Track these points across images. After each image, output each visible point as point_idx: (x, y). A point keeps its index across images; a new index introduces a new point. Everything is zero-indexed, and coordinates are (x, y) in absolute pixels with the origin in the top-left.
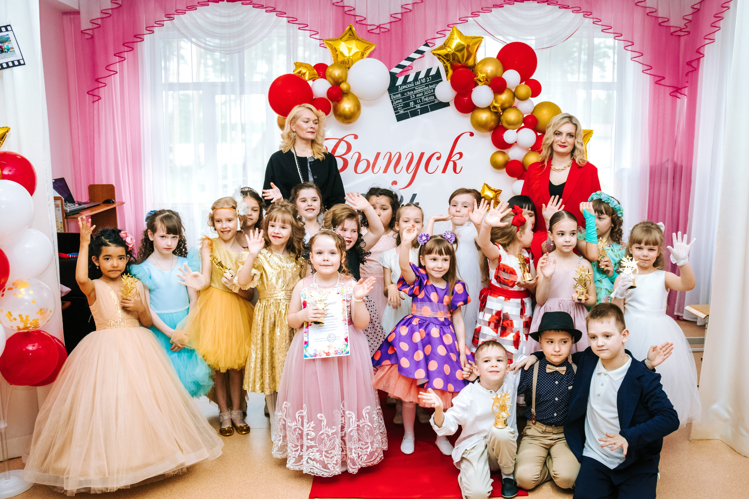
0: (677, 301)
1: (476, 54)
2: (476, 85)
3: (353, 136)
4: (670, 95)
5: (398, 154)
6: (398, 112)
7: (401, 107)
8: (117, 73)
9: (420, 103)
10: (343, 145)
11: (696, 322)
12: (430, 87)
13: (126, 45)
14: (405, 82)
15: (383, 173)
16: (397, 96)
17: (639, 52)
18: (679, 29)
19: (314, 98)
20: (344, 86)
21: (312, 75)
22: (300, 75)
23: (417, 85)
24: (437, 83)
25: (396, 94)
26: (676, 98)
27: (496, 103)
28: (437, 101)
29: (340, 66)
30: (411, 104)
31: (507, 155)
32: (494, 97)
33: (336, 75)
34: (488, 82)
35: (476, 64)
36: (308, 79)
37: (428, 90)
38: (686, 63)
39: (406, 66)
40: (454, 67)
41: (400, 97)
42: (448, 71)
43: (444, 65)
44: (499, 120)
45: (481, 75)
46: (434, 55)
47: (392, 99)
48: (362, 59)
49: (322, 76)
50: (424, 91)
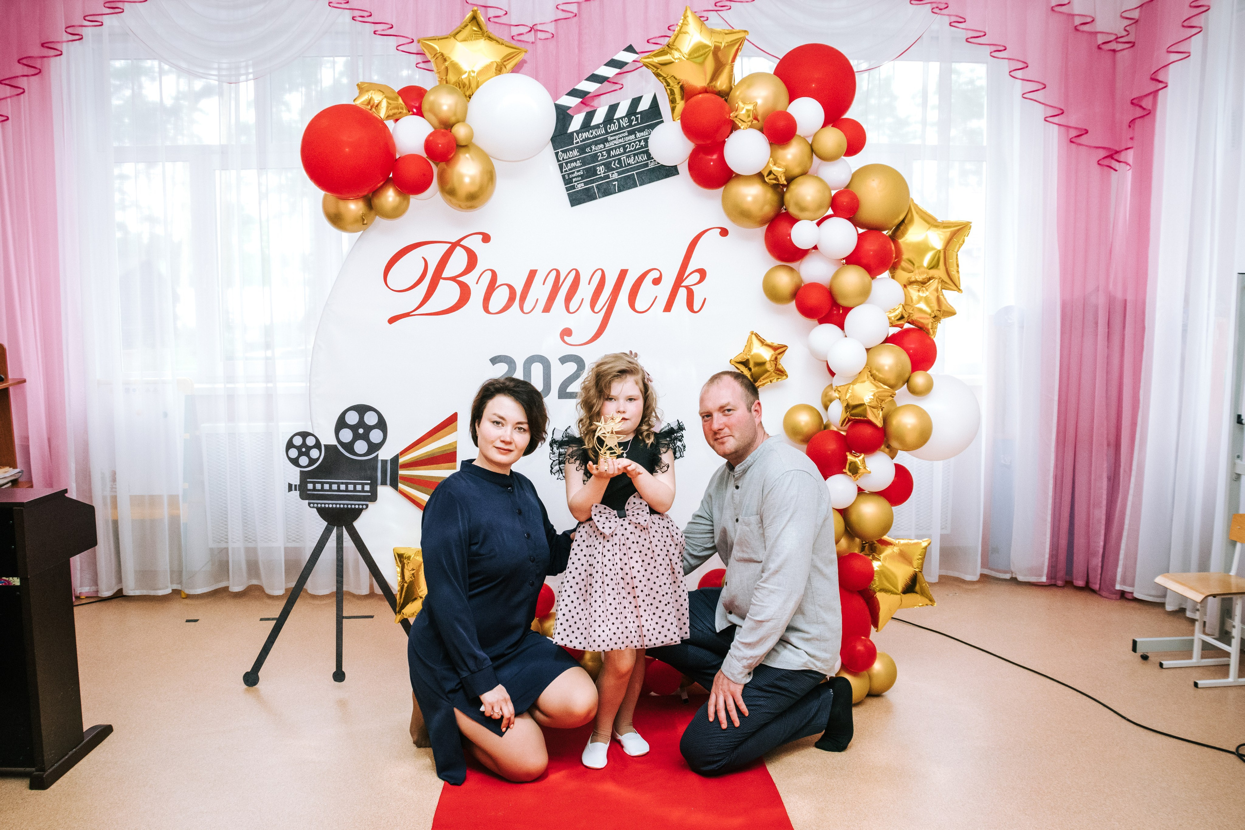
0: (1121, 563)
1: (732, 67)
2: (734, 127)
3: (481, 236)
4: (1099, 164)
5: (574, 272)
6: (573, 187)
7: (579, 176)
8: (8, 119)
9: (617, 168)
10: (458, 260)
11: (1162, 605)
12: (638, 135)
13: (24, 61)
14: (586, 125)
15: (543, 311)
16: (571, 154)
17: (1038, 82)
18: (1113, 37)
19: (397, 157)
20: (460, 131)
21: (394, 108)
22: (369, 107)
23: (612, 132)
24: (652, 127)
25: (568, 150)
26: (1109, 169)
27: (775, 165)
28: (652, 164)
29: (452, 91)
30: (600, 171)
31: (799, 274)
32: (772, 152)
33: (445, 108)
34: (758, 121)
35: (733, 87)
36: (386, 116)
37: (635, 142)
38: (1129, 102)
39: (589, 93)
40: (687, 93)
41: (577, 156)
42: (676, 101)
43: (667, 87)
44: (781, 202)
45: (743, 108)
46: (647, 67)
47: (561, 161)
48: (499, 76)
49: (415, 110)
50: (626, 144)
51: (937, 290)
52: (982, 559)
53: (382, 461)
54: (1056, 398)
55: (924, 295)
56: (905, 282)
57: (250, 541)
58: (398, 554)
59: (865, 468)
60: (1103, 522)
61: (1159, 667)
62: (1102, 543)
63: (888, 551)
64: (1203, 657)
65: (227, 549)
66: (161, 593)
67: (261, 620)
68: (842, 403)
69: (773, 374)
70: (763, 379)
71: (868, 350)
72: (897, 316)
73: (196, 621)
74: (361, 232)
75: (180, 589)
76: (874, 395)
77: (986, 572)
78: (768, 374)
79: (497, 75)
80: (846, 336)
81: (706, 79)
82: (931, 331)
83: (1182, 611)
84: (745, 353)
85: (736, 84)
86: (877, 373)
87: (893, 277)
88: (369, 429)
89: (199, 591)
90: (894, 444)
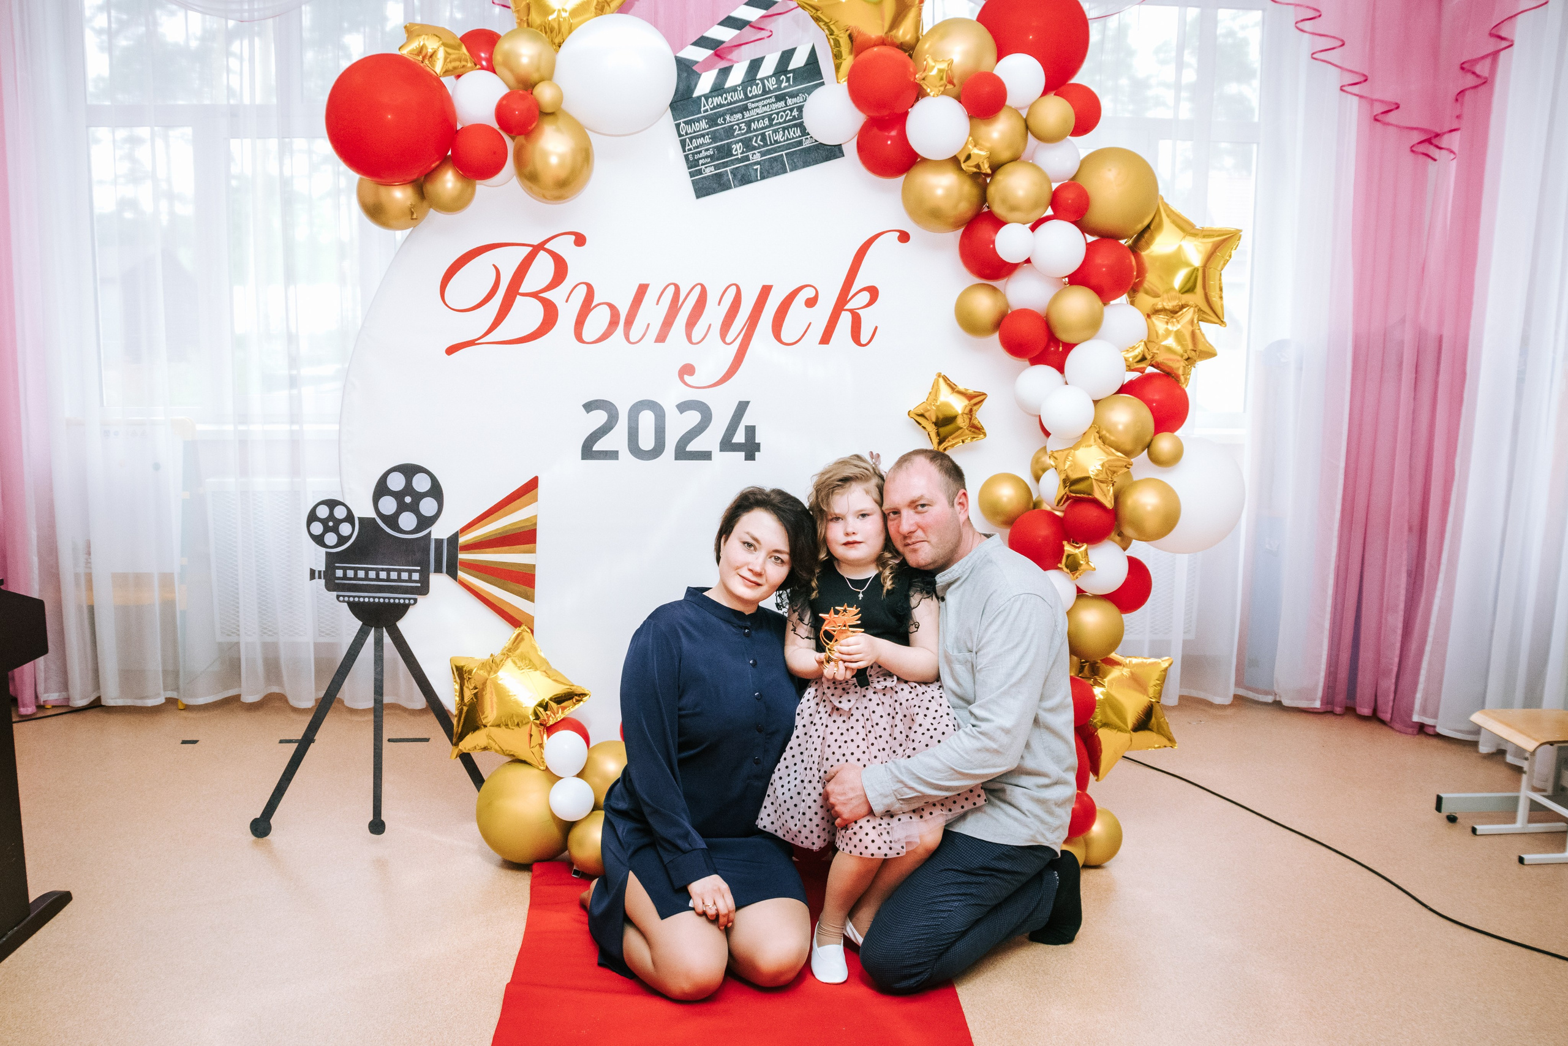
0: (1421, 686)
1: (920, 9)
2: (919, 93)
3: (573, 238)
4: (1412, 151)
5: (698, 288)
6: (700, 172)
7: (707, 157)
9: (760, 147)
10: (542, 269)
11: (1474, 744)
12: (789, 101)
14: (718, 89)
15: (657, 341)
16: (697, 126)
17: (1334, 37)
19: (459, 127)
20: (545, 94)
21: (455, 60)
22: (420, 58)
23: (753, 97)
24: (809, 91)
25: (693, 121)
26: (1425, 158)
27: (975, 146)
28: (808, 141)
29: (536, 37)
30: (736, 150)
31: (1004, 296)
32: (971, 129)
33: (525, 60)
34: (955, 86)
35: (921, 37)
36: (444, 70)
37: (784, 111)
38: (1458, 67)
39: (722, 42)
40: (858, 44)
41: (705, 129)
42: (842, 57)
43: (829, 37)
44: (983, 198)
45: (934, 67)
46: (803, 8)
47: (683, 135)
48: (601, 17)
49: (484, 63)
50: (772, 114)
51: (1192, 322)
52: (1237, 676)
53: (436, 540)
54: (1342, 465)
55: (1175, 329)
56: (1148, 310)
57: (270, 633)
58: (456, 667)
59: (1087, 563)
60: (1399, 632)
61: (1471, 833)
62: (1396, 660)
63: (1115, 673)
64: (1531, 820)
65: (238, 644)
66: (150, 703)
67: (281, 742)
68: (1059, 473)
69: (967, 431)
70: (953, 439)
71: (1096, 402)
72: (1137, 356)
73: (194, 742)
74: (412, 228)
75: (176, 697)
76: (1103, 466)
77: (1242, 692)
78: (960, 432)
79: (597, 16)
80: (1067, 383)
81: (883, 26)
82: (1182, 378)
83: (1501, 753)
84: (928, 403)
85: (924, 33)
86: (1108, 435)
87: (1132, 303)
88: (418, 497)
89: (201, 701)
90: (1128, 531)
